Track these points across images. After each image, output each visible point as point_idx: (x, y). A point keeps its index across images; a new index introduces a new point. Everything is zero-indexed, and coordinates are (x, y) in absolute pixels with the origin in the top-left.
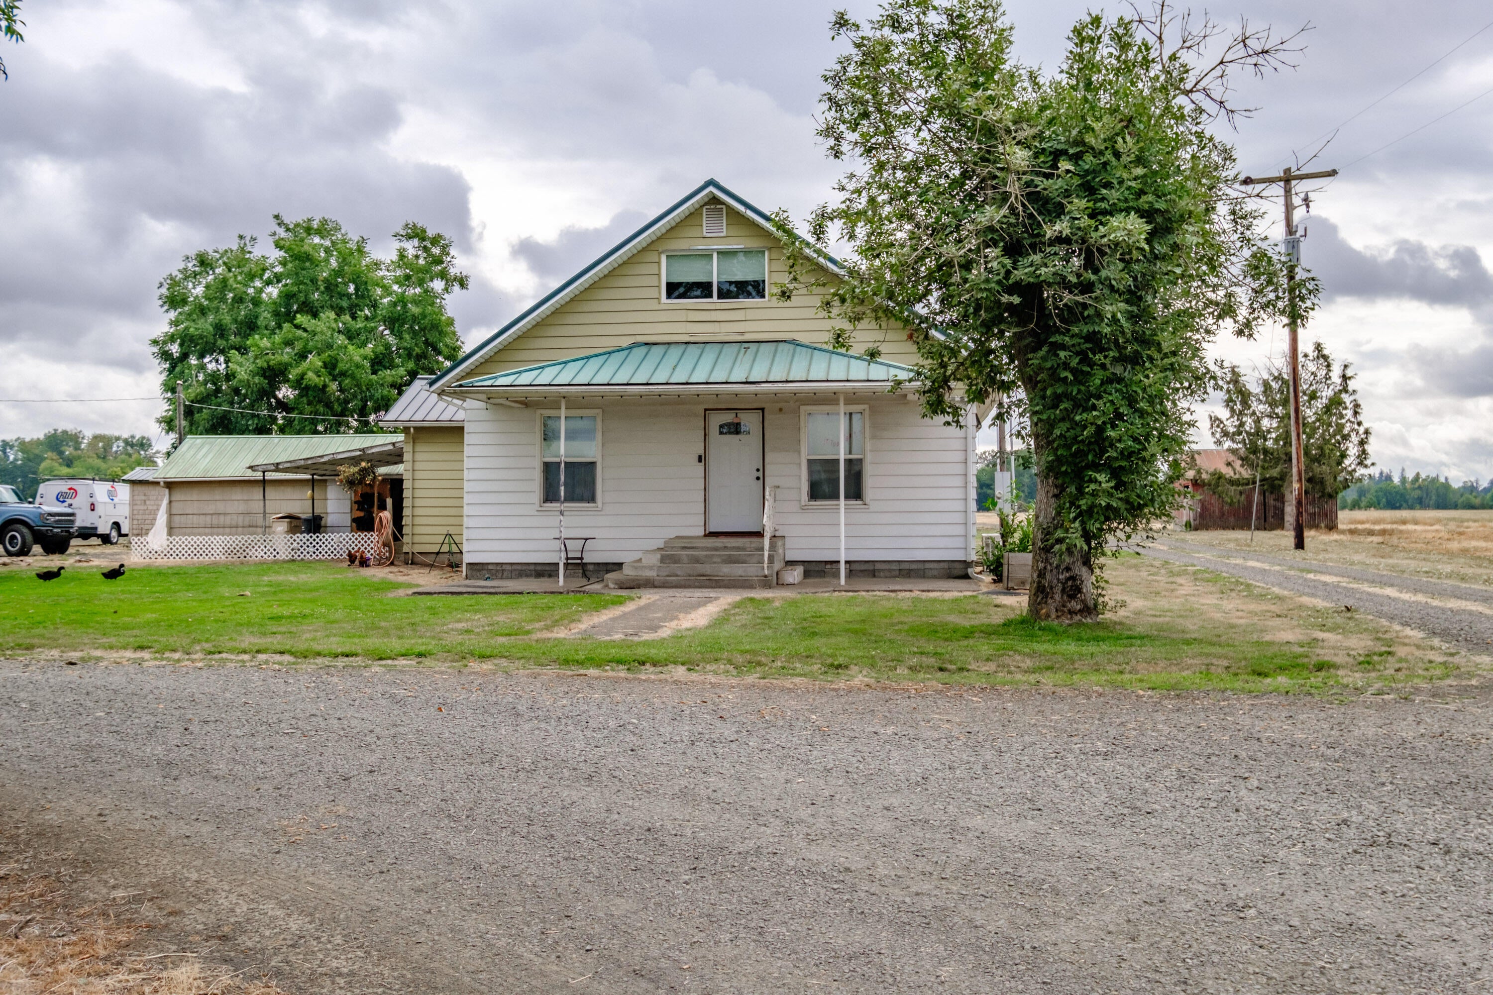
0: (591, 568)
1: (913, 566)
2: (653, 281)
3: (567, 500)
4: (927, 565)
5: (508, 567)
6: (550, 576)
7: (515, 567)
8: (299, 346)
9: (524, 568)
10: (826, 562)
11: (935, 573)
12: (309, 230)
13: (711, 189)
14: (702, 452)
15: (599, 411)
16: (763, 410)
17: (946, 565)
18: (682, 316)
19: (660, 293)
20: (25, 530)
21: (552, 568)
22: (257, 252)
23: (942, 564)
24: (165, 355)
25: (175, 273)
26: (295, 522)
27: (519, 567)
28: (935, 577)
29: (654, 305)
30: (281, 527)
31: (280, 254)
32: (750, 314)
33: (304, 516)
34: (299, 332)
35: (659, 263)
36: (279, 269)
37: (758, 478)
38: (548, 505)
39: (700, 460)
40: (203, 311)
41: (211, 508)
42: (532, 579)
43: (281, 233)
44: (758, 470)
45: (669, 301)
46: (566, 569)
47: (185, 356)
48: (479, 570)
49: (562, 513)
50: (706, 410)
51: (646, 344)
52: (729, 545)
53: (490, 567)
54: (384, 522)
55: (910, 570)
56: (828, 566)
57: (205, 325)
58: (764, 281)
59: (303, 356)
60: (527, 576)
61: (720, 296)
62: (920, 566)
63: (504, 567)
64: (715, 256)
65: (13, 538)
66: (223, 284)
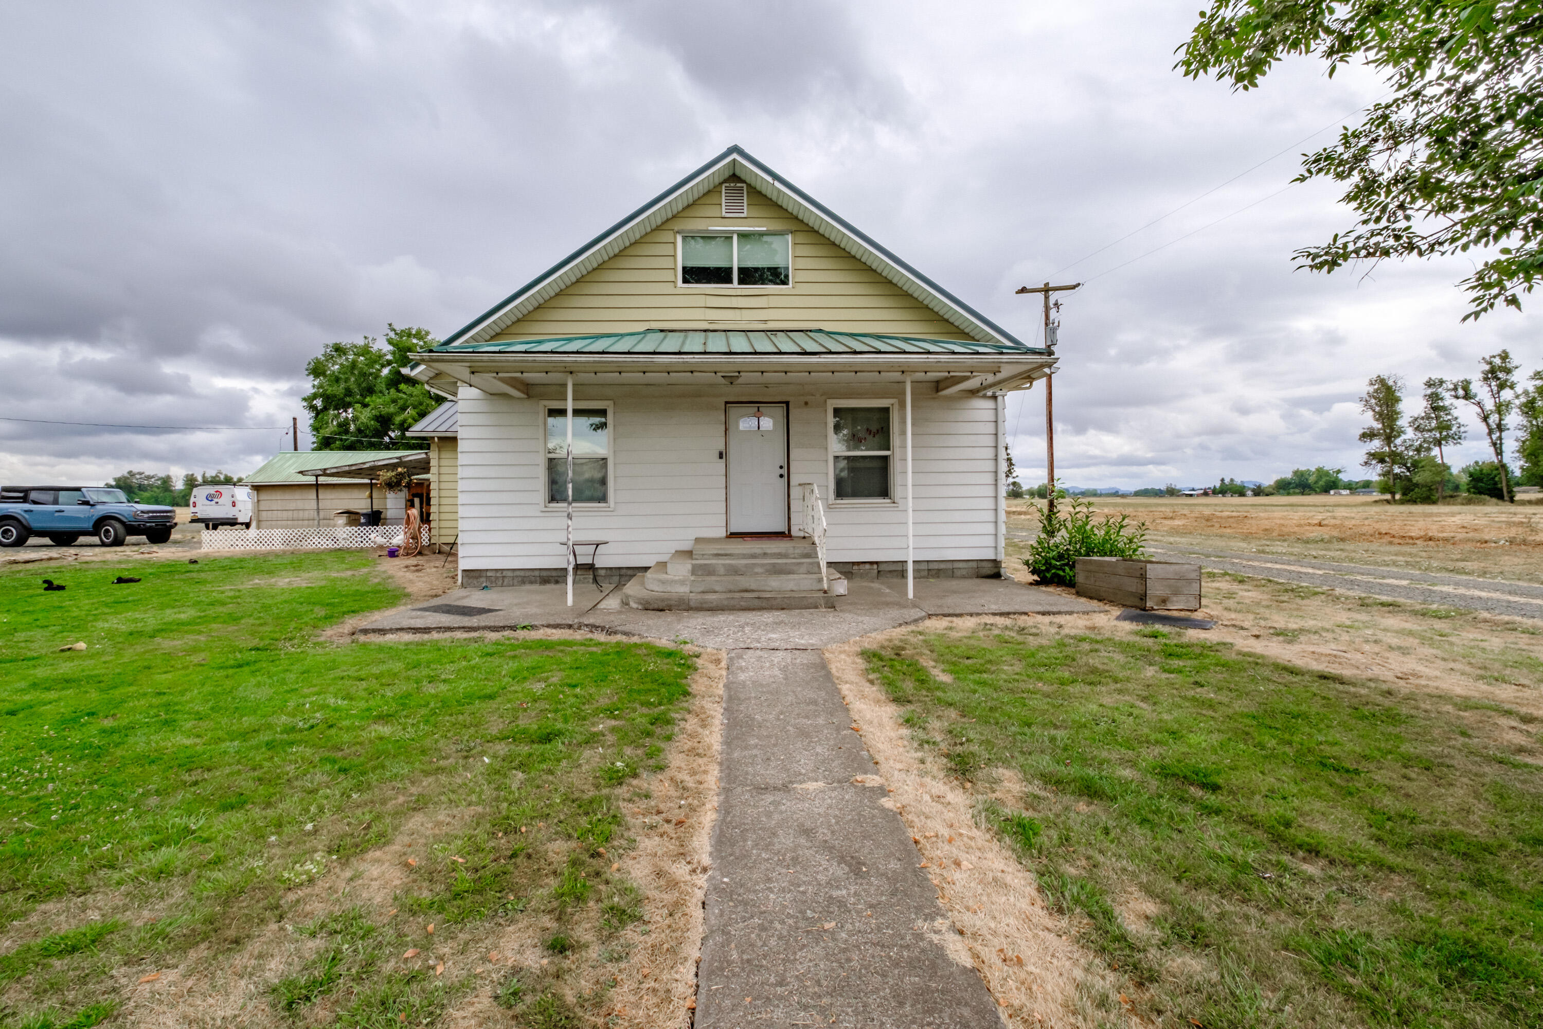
0: (602, 572)
1: (942, 566)
2: (668, 263)
3: (574, 500)
4: (956, 565)
5: (510, 574)
6: (557, 582)
7: (518, 573)
8: (401, 402)
9: (528, 574)
10: (854, 563)
11: (964, 572)
12: (409, 335)
13: (735, 156)
14: (722, 448)
15: (610, 403)
16: (787, 403)
17: (974, 565)
18: (701, 301)
19: (676, 276)
20: (117, 525)
21: (559, 574)
22: (375, 347)
23: (970, 564)
24: (312, 408)
25: (320, 356)
26: (353, 517)
27: (522, 574)
28: (964, 577)
29: (669, 289)
30: (342, 520)
31: (391, 348)
32: (774, 301)
33: (365, 511)
34: (401, 395)
35: (674, 243)
36: (389, 357)
37: (781, 476)
38: (554, 505)
39: (721, 456)
40: (337, 380)
41: (292, 505)
42: (536, 587)
43: (392, 335)
44: (781, 467)
45: (686, 285)
46: (575, 573)
47: (325, 409)
48: (477, 578)
49: (569, 517)
50: (727, 403)
51: (662, 331)
52: (769, 551)
53: (489, 574)
54: (412, 519)
55: (939, 570)
56: (855, 567)
57: (339, 390)
58: (787, 268)
59: (403, 409)
60: (531, 583)
61: (741, 282)
62: (949, 566)
63: (505, 573)
64: (735, 237)
65: (107, 531)
66: (354, 365)
